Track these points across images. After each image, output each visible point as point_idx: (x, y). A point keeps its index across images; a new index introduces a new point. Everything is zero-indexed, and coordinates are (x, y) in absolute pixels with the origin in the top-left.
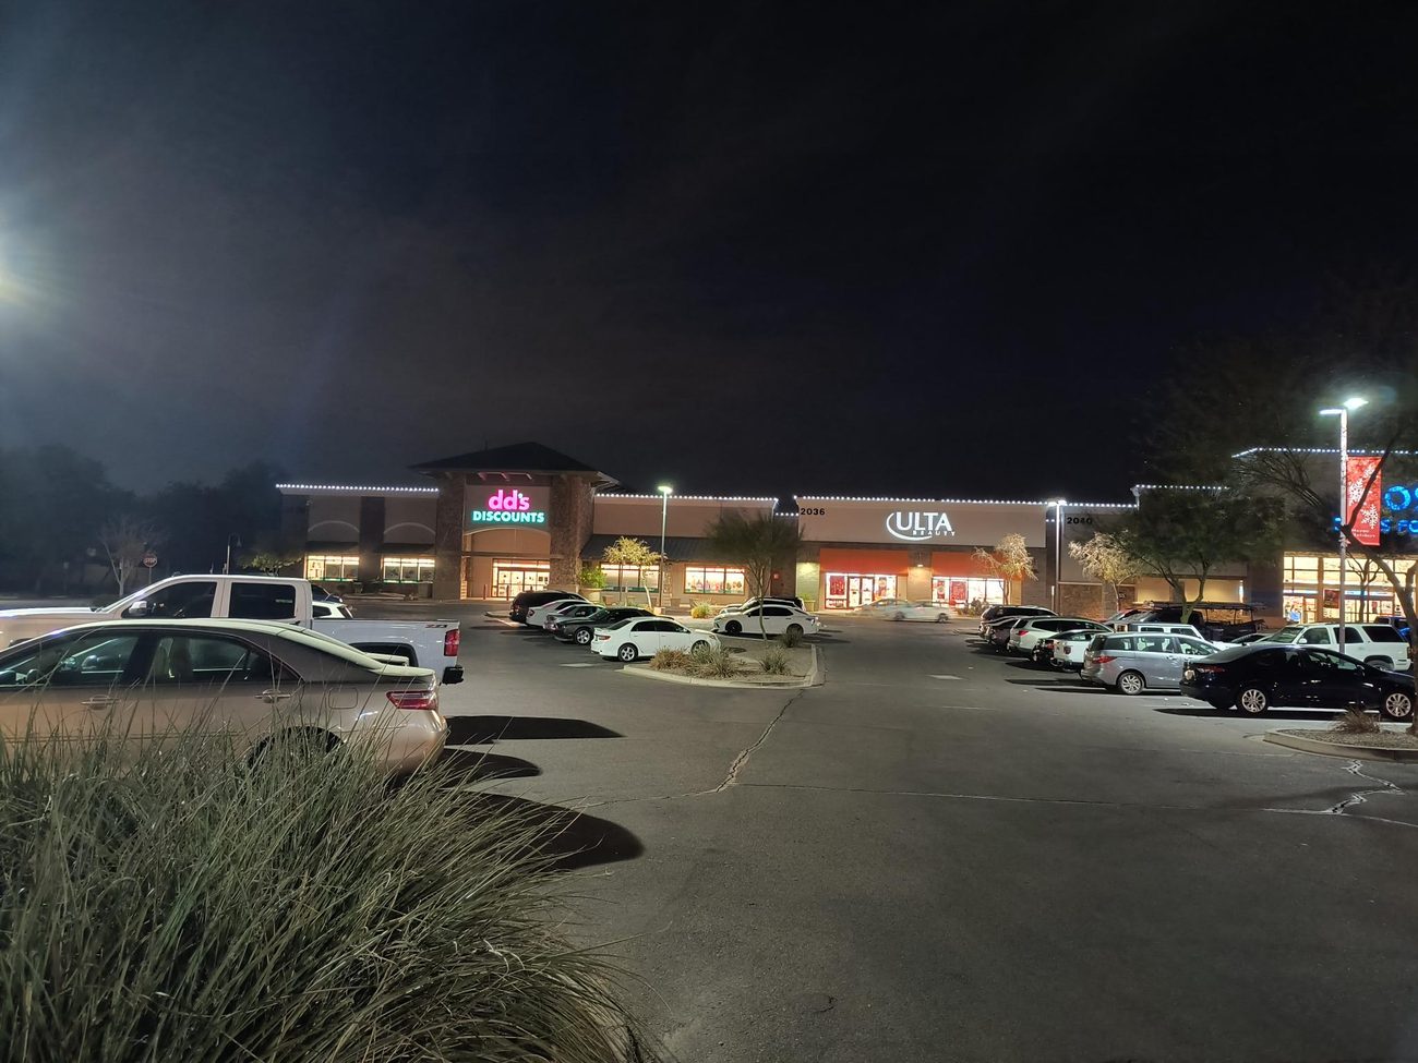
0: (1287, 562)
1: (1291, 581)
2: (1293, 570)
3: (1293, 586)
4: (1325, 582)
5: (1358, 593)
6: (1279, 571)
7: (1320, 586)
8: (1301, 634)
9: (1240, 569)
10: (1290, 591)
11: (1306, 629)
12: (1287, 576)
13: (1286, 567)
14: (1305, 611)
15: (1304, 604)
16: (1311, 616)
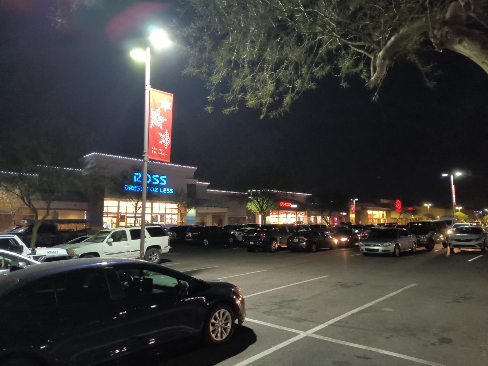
0: (106, 203)
1: (107, 211)
2: (108, 206)
3: (108, 213)
4: (120, 211)
5: (134, 215)
6: (102, 207)
7: (118, 213)
8: (109, 236)
9: (85, 205)
10: (106, 215)
11: (112, 232)
12: (105, 209)
13: (104, 205)
14: (112, 223)
15: (112, 221)
16: (114, 225)
